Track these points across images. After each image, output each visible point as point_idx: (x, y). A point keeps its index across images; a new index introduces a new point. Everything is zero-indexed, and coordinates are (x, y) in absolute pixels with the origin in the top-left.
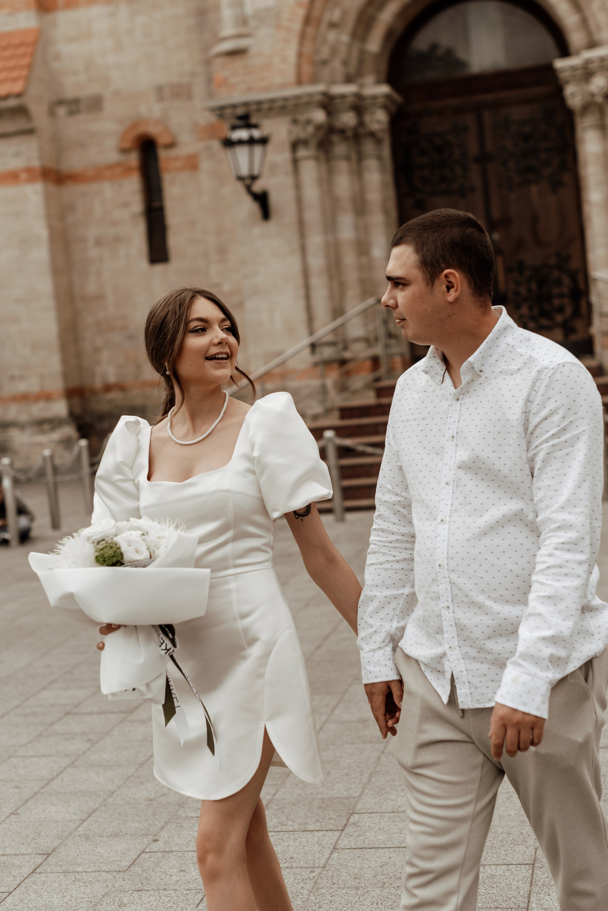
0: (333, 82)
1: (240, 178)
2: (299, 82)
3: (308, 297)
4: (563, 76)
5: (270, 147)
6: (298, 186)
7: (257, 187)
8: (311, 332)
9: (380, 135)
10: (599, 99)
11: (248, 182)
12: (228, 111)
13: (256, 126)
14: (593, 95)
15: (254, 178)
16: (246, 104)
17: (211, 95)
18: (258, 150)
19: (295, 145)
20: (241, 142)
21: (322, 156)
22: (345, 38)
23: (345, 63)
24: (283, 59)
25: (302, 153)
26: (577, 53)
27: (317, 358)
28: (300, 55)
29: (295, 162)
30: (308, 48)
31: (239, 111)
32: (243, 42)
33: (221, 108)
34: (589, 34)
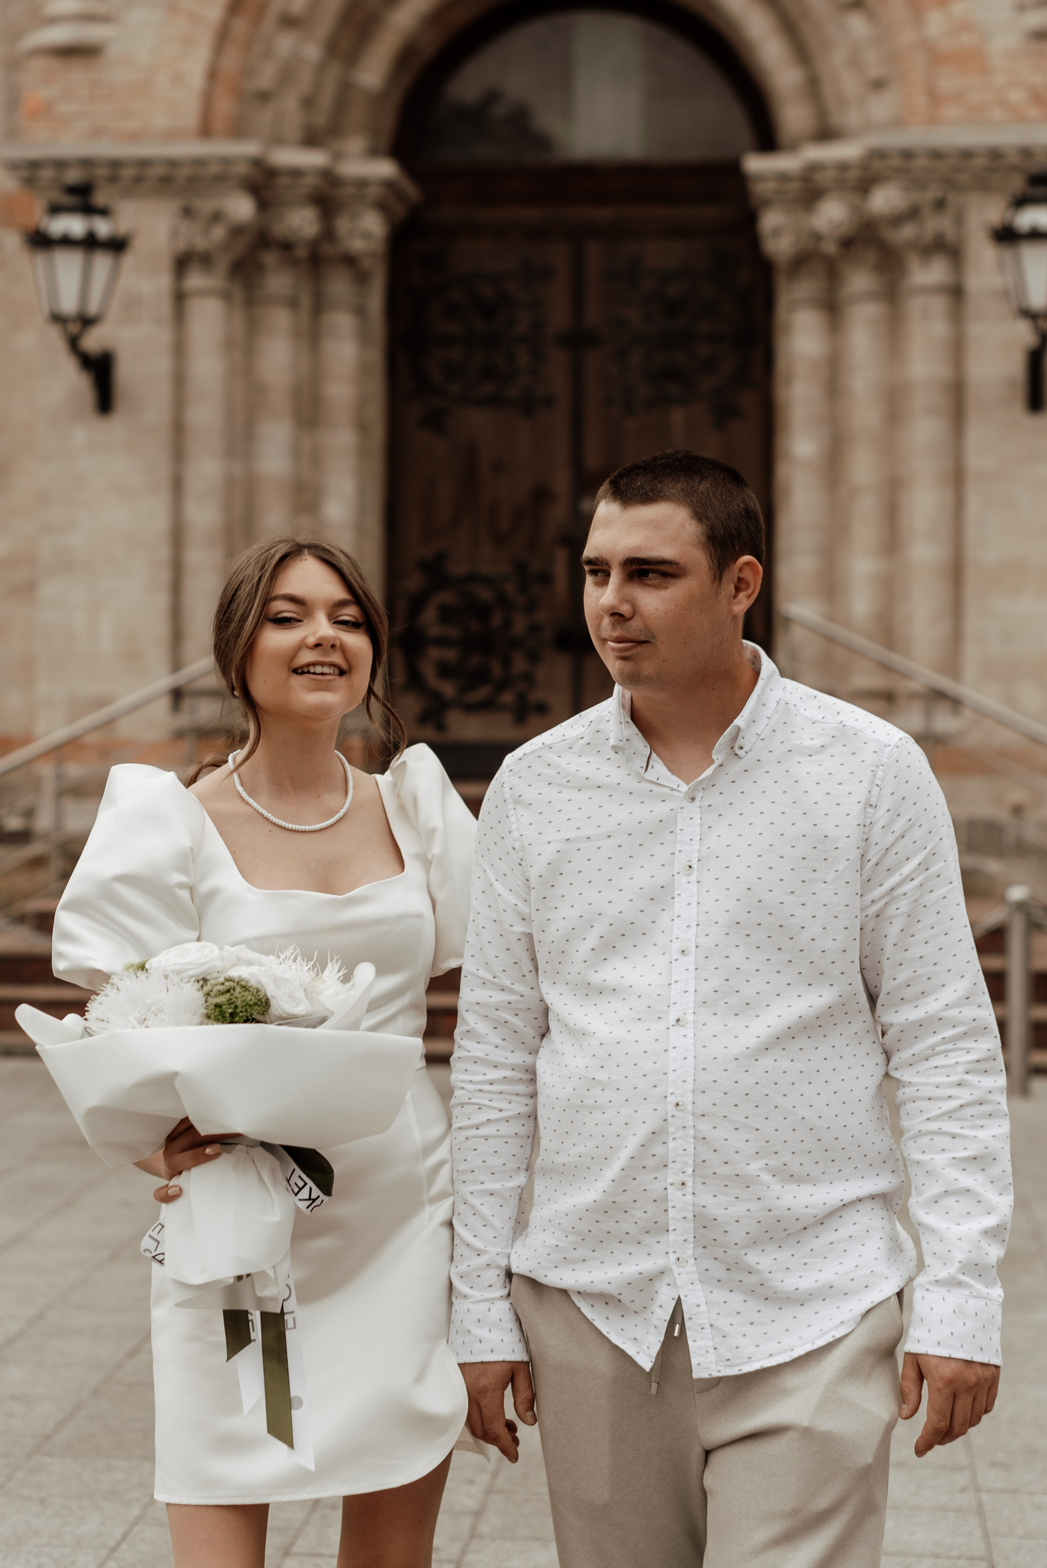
0: (277, 140)
1: (57, 318)
2: (205, 131)
3: (176, 588)
4: (761, 189)
5: (129, 260)
6: (179, 350)
7: (93, 341)
8: (176, 665)
9: (367, 264)
10: (830, 248)
11: (74, 328)
12: (47, 174)
13: (104, 212)
14: (817, 237)
15: (87, 321)
16: (87, 163)
17: (12, 133)
18: (102, 262)
19: (183, 262)
20: (66, 242)
21: (238, 295)
22: (313, 51)
23: (308, 103)
24: (178, 79)
25: (196, 280)
26: (794, 147)
27: (183, 720)
28: (213, 74)
29: (180, 298)
30: (231, 61)
31: (73, 176)
32: (93, 33)
33: (34, 165)
34: (821, 112)
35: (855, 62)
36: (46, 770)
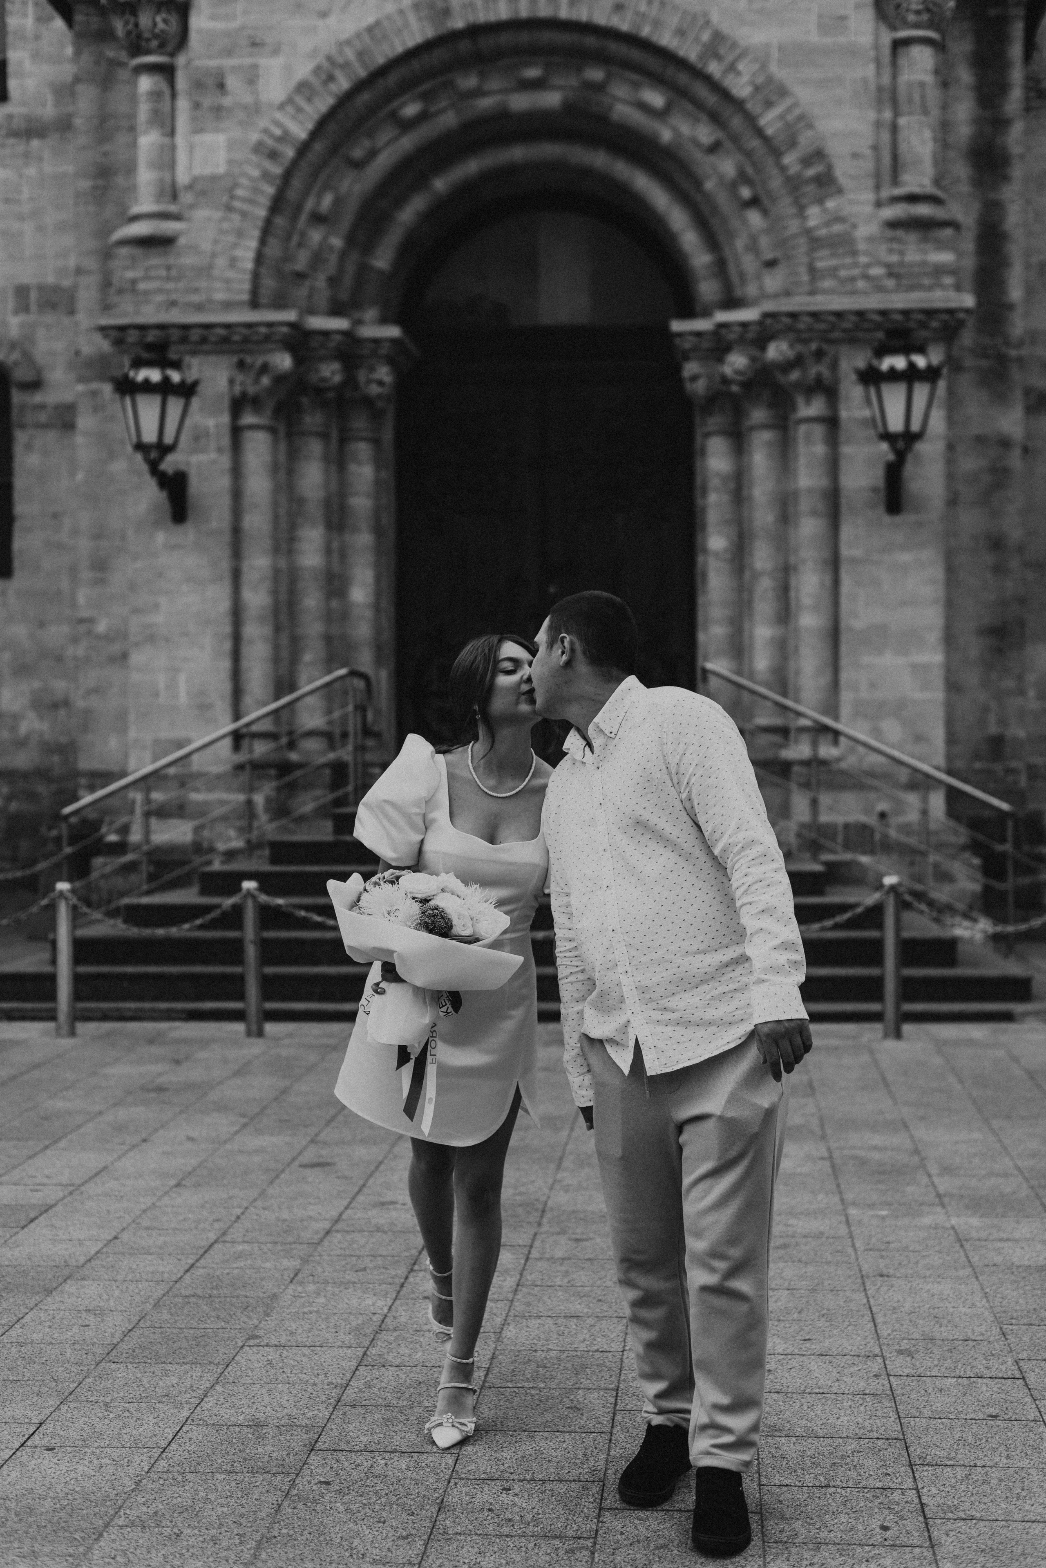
0: (311, 310)
1: (141, 447)
2: (254, 304)
3: (236, 655)
4: (682, 344)
5: (195, 403)
6: (237, 472)
7: (169, 465)
8: (237, 716)
9: (380, 404)
10: (735, 388)
11: (154, 455)
12: (133, 335)
13: (177, 365)
14: (725, 380)
15: (164, 449)
16: (162, 327)
17: (106, 308)
18: (175, 406)
19: (238, 405)
20: (147, 387)
21: (282, 429)
22: (337, 242)
23: (333, 281)
24: (233, 262)
25: (248, 419)
26: (706, 313)
27: (242, 757)
28: (259, 259)
29: (236, 432)
30: (274, 249)
31: (151, 337)
32: (169, 227)
33: (122, 329)
34: (727, 286)
35: (753, 247)
36: (138, 796)
